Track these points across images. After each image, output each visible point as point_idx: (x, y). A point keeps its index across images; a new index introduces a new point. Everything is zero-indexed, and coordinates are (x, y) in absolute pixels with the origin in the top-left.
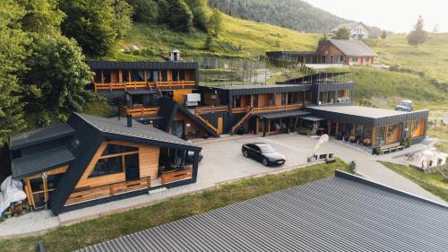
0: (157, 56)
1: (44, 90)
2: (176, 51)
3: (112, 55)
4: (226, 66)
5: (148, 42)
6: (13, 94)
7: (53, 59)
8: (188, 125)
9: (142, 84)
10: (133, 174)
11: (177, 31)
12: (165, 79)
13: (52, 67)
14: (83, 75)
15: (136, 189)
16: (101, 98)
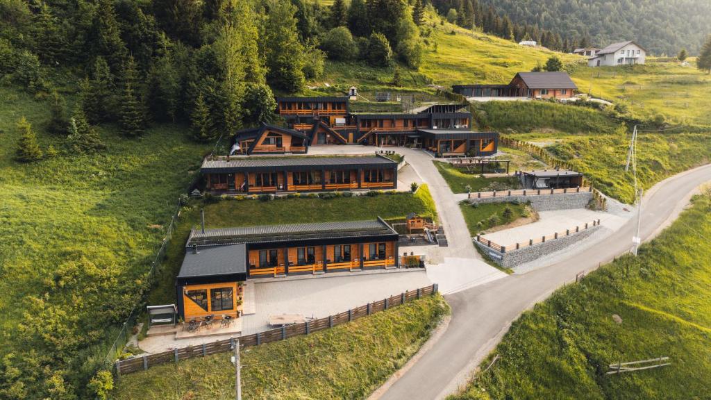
0: (339, 91)
1: (252, 112)
2: (353, 88)
3: (302, 92)
4: (399, 99)
5: (340, 79)
6: (239, 112)
7: (257, 97)
8: (328, 136)
9: (309, 111)
10: (279, 145)
11: (374, 66)
12: (325, 108)
13: (256, 101)
14: (271, 105)
15: (279, 151)
16: (282, 118)
